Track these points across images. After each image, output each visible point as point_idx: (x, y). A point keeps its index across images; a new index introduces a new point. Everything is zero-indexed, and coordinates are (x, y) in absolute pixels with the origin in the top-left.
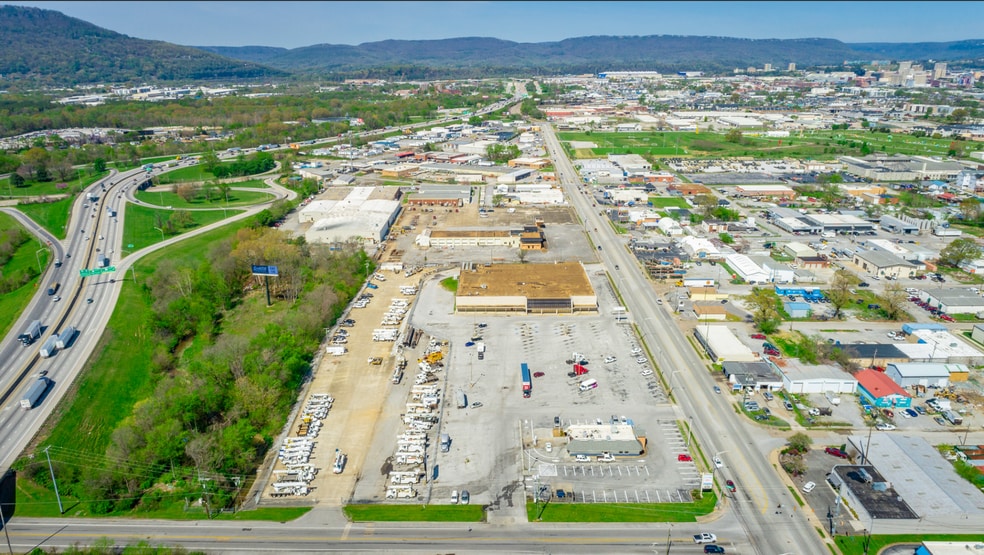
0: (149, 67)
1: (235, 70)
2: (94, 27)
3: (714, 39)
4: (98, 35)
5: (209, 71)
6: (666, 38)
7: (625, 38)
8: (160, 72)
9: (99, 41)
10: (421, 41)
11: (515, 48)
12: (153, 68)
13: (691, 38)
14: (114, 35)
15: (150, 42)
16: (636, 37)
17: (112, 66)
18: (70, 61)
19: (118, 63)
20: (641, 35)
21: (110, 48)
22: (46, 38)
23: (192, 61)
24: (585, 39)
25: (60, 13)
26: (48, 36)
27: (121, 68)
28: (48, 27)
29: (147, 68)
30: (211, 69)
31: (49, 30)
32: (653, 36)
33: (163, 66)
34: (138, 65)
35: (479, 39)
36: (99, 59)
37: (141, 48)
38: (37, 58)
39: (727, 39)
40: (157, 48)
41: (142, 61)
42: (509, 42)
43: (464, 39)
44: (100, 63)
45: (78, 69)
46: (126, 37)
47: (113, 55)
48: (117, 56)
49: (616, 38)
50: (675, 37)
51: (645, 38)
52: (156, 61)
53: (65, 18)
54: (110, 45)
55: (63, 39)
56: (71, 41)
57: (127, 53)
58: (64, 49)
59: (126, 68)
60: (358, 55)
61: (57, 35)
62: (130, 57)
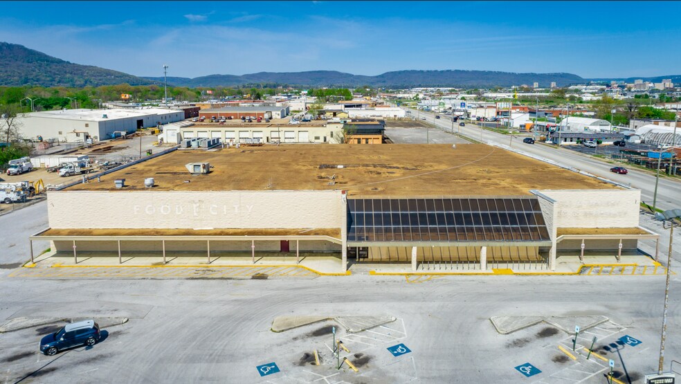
2: (46, 56)
3: (490, 72)
4: (48, 61)
6: (457, 71)
7: (428, 71)
9: (47, 65)
10: (285, 73)
11: (352, 78)
12: (83, 82)
13: (475, 72)
14: (60, 62)
15: (86, 66)
16: (436, 71)
17: (51, 81)
18: (21, 77)
19: (57, 79)
21: (54, 69)
22: (7, 62)
23: (114, 79)
24: (400, 72)
25: (23, 46)
26: (10, 61)
27: (59, 82)
28: (12, 55)
29: (79, 83)
31: (11, 57)
32: (448, 71)
33: (91, 82)
35: (326, 72)
36: (43, 76)
37: (77, 70)
39: (499, 73)
40: (89, 70)
41: (76, 78)
42: (347, 74)
43: (315, 72)
44: (43, 78)
45: (26, 82)
46: (68, 62)
47: (55, 74)
48: (59, 75)
49: (422, 72)
50: (463, 71)
51: (442, 72)
52: (86, 78)
53: (26, 49)
54: (54, 67)
55: (20, 63)
56: (26, 64)
57: (66, 72)
58: (18, 69)
59: (63, 82)
60: (240, 81)
61: (17, 60)
62: (68, 75)
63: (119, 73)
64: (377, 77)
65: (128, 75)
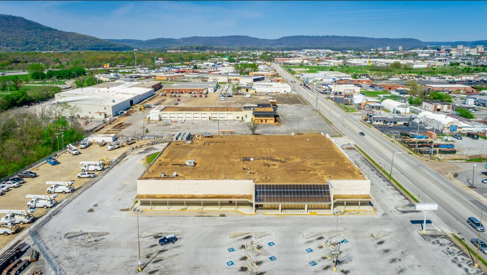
0: (65, 44)
1: (111, 47)
2: (40, 25)
3: (357, 38)
4: (41, 29)
5: (98, 47)
6: (333, 37)
7: (313, 37)
8: (71, 47)
9: (41, 32)
10: (210, 37)
11: (258, 41)
12: (67, 45)
13: (345, 37)
14: (50, 29)
15: (69, 33)
16: (318, 36)
17: (45, 43)
18: (23, 41)
19: (49, 42)
20: (320, 36)
21: (46, 35)
22: (12, 30)
23: (89, 42)
24: (293, 37)
25: (23, 18)
26: (14, 29)
27: (50, 44)
28: (16, 25)
29: (64, 45)
30: (99, 46)
31: (16, 26)
32: (326, 36)
33: (73, 44)
34: (59, 43)
35: (240, 36)
36: (39, 40)
37: (63, 35)
38: (5, 39)
39: (363, 38)
40: (72, 35)
41: (62, 42)
43: (232, 36)
44: (39, 42)
45: (27, 45)
46: (56, 30)
47: (47, 38)
48: (50, 39)
49: (308, 37)
50: (338, 37)
51: (322, 37)
52: (70, 41)
53: (25, 20)
54: (46, 33)
55: (22, 30)
56: (26, 31)
57: (55, 37)
58: (21, 35)
59: (53, 45)
60: (178, 43)
61: (19, 28)
62: (56, 39)
63: (93, 37)
64: (276, 40)
65: (99, 39)
